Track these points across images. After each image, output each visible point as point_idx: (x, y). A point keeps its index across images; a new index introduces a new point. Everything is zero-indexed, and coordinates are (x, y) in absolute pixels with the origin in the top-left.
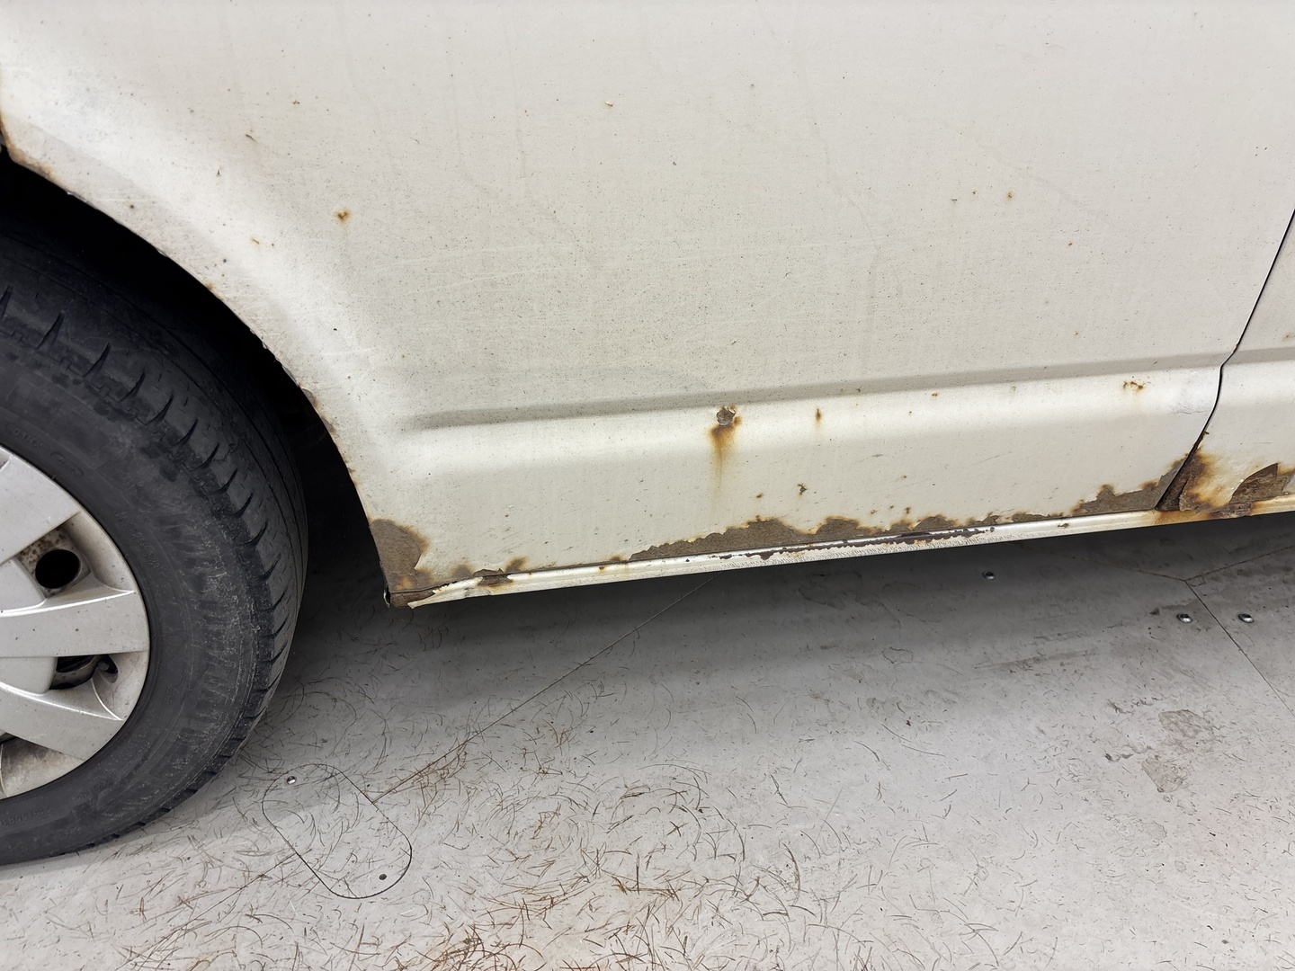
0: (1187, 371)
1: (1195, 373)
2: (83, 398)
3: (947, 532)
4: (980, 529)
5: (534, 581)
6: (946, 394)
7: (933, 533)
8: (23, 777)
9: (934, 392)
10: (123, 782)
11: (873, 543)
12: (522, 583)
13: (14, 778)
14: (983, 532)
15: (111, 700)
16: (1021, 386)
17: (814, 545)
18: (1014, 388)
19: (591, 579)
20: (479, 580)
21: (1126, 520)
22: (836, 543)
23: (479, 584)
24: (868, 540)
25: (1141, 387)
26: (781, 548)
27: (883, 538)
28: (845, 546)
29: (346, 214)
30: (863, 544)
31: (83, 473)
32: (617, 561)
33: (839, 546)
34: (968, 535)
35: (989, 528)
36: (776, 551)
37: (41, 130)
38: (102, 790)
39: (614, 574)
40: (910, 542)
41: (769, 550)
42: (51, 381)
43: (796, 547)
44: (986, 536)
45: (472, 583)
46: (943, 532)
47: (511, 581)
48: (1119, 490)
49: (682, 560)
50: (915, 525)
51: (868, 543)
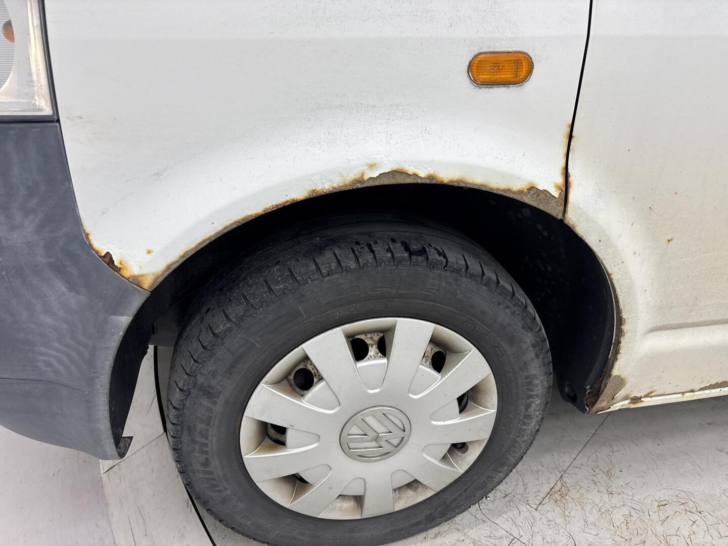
2: (519, 322)
5: (653, 401)
8: (404, 501)
10: (451, 503)
12: (647, 402)
13: (400, 502)
15: (460, 462)
19: (676, 400)
20: (629, 401)
23: (629, 403)
29: (672, 240)
31: (503, 355)
32: (692, 391)
37: (581, 209)
38: (440, 506)
39: (688, 397)
42: (510, 314)
45: (627, 402)
47: (642, 401)
49: (718, 390)
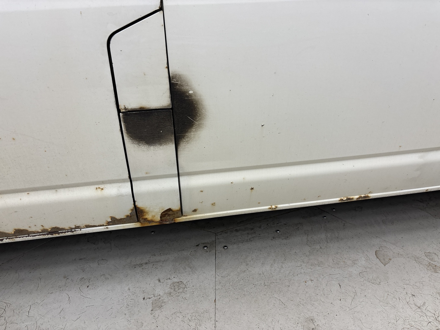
0: (118, 184)
1: (120, 184)
3: (65, 231)
4: (76, 230)
6: (32, 193)
7: (60, 232)
9: (28, 193)
11: (38, 235)
14: (77, 231)
16: (59, 190)
17: (18, 236)
18: (57, 191)
21: (129, 226)
22: (25, 236)
24: (37, 234)
25: (102, 189)
26: (6, 238)
27: (42, 234)
28: (28, 237)
30: (35, 236)
33: (26, 237)
34: (73, 232)
35: (79, 229)
36: (5, 239)
40: (52, 235)
41: (2, 238)
43: (11, 237)
44: (78, 232)
46: (63, 231)
48: (118, 217)
50: (50, 230)
51: (37, 235)
